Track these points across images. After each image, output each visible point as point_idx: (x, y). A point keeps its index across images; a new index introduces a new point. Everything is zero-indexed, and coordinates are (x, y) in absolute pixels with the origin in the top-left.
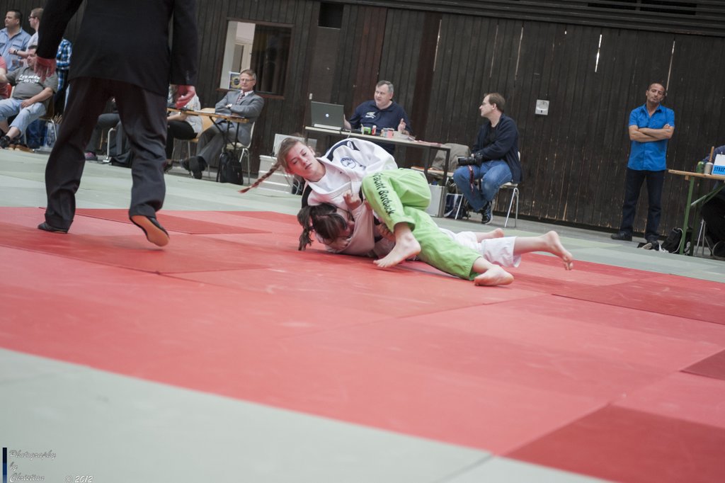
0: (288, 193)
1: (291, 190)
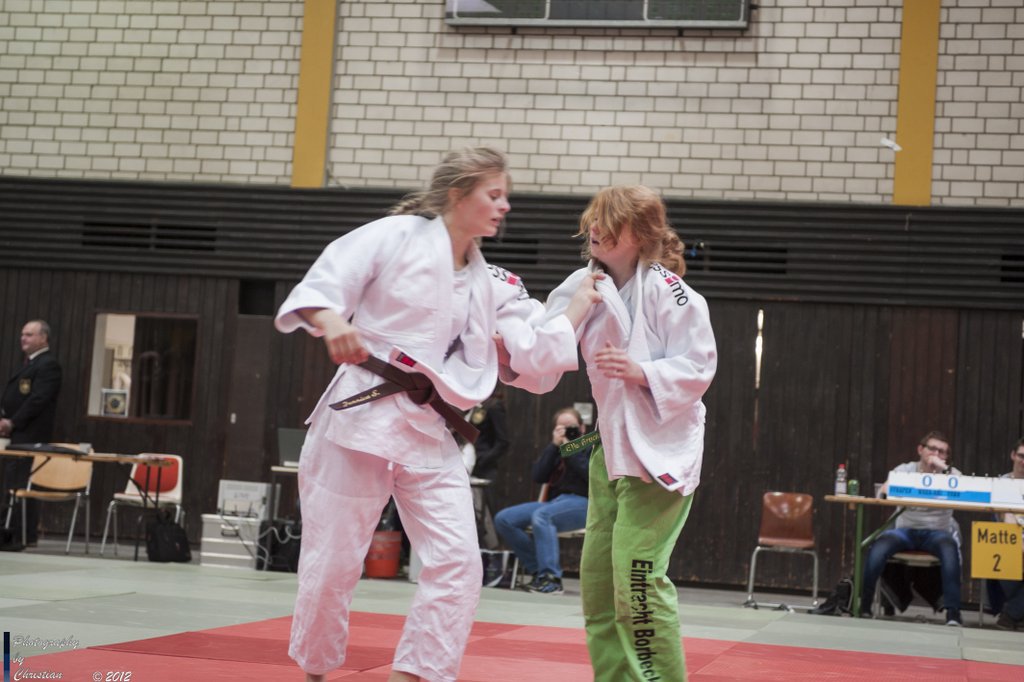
0: (251, 571)
1: (254, 564)
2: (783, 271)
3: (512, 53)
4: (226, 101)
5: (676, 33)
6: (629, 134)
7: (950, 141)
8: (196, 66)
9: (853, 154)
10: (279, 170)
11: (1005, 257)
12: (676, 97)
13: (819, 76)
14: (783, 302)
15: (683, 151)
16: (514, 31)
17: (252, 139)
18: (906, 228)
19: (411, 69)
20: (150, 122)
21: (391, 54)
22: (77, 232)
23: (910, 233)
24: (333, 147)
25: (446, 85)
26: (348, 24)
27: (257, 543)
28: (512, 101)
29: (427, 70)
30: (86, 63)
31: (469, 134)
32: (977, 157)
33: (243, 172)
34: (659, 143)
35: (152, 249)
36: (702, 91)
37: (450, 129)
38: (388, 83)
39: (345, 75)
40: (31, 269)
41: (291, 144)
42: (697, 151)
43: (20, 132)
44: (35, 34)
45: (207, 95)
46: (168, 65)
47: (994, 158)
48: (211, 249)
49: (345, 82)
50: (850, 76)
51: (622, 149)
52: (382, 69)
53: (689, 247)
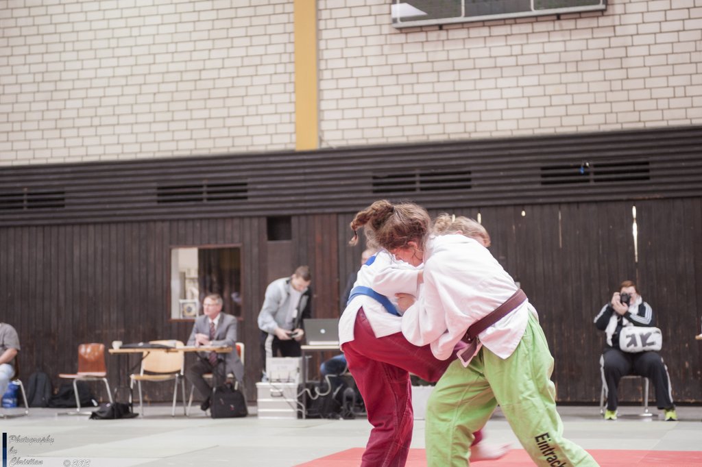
2: (647, 178)
3: (441, 43)
4: (246, 96)
5: (555, 18)
6: (528, 92)
8: (223, 73)
9: (691, 91)
10: (286, 139)
12: (560, 62)
13: (660, 38)
14: (649, 199)
15: (568, 100)
16: (441, 27)
17: (266, 119)
19: (371, 61)
20: (196, 114)
21: (357, 52)
22: (153, 194)
24: (323, 120)
25: (397, 70)
26: (325, 35)
27: (296, 400)
28: (443, 76)
29: (382, 60)
30: (150, 79)
31: (415, 102)
33: (262, 142)
34: (550, 96)
35: (205, 202)
36: (577, 56)
37: (402, 100)
38: (356, 72)
39: (326, 69)
40: (124, 222)
41: (293, 120)
42: (578, 99)
43: (109, 130)
44: (114, 62)
45: (233, 92)
46: (205, 75)
48: (245, 198)
49: (326, 75)
50: (683, 36)
51: (525, 102)
52: (351, 63)
53: (579, 167)
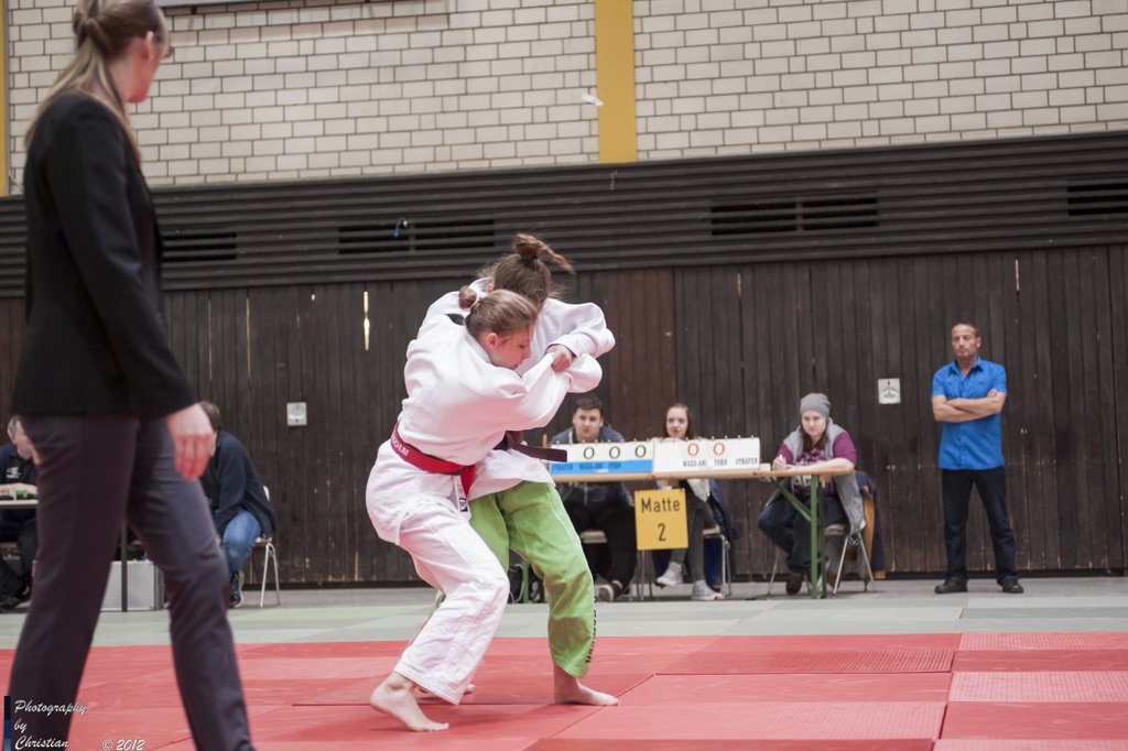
2: (491, 244)
3: (194, 35)
6: (323, 112)
7: (653, 91)
9: (556, 114)
11: (715, 210)
12: (369, 67)
13: (514, 33)
15: (380, 125)
16: (193, 10)
18: (612, 187)
23: (617, 191)
24: (13, 151)
26: (18, 17)
28: (198, 86)
32: (679, 106)
34: (355, 118)
36: (395, 59)
39: (20, 72)
42: (395, 124)
47: (697, 105)
49: (20, 80)
50: (546, 31)
51: (317, 128)
53: (392, 227)
